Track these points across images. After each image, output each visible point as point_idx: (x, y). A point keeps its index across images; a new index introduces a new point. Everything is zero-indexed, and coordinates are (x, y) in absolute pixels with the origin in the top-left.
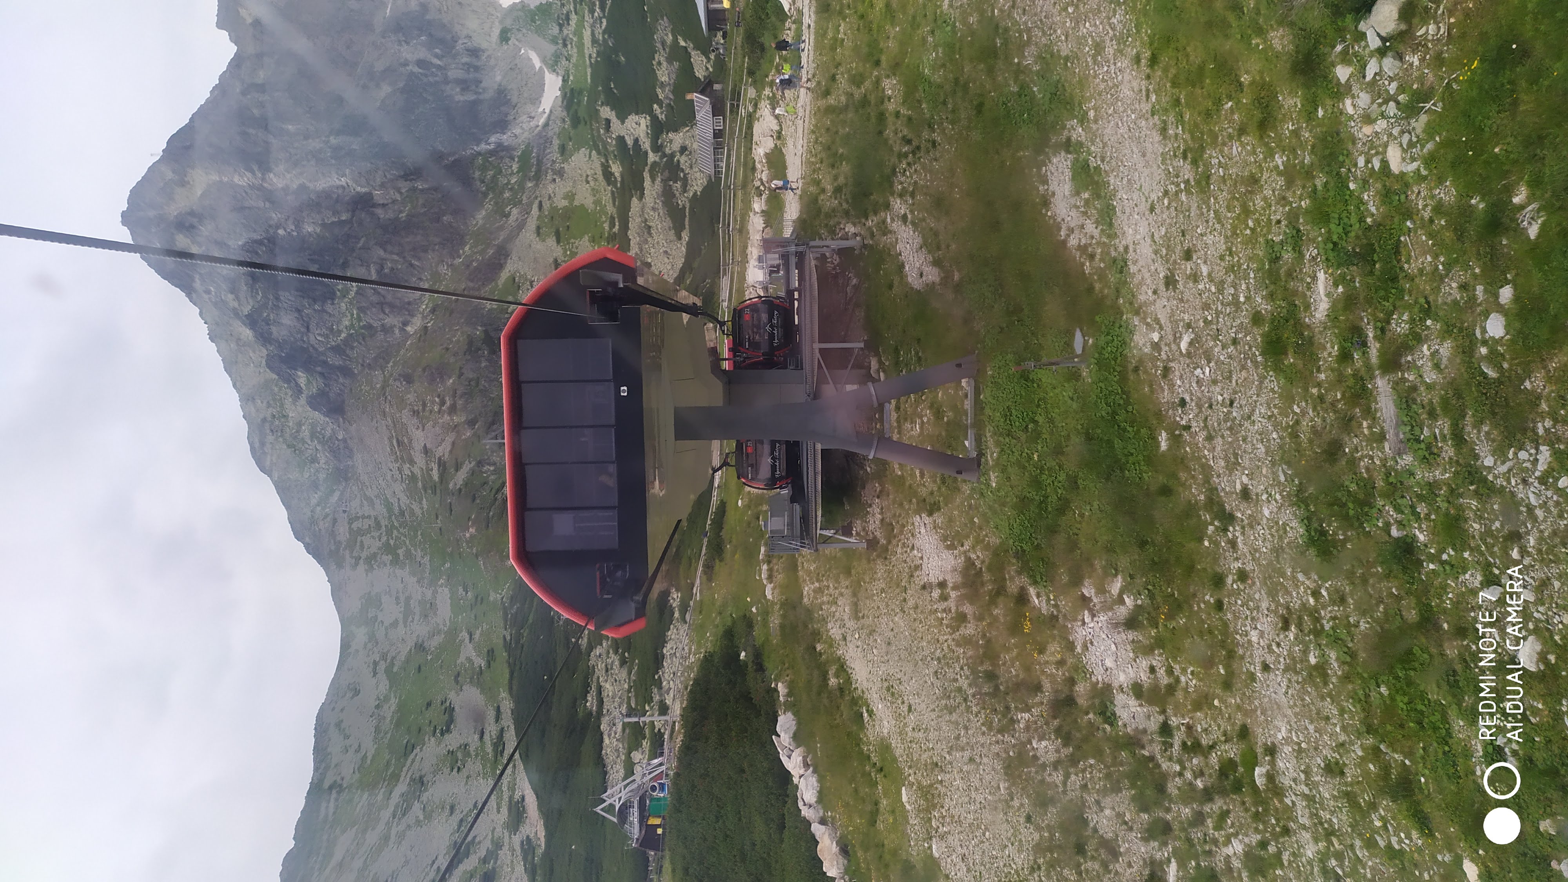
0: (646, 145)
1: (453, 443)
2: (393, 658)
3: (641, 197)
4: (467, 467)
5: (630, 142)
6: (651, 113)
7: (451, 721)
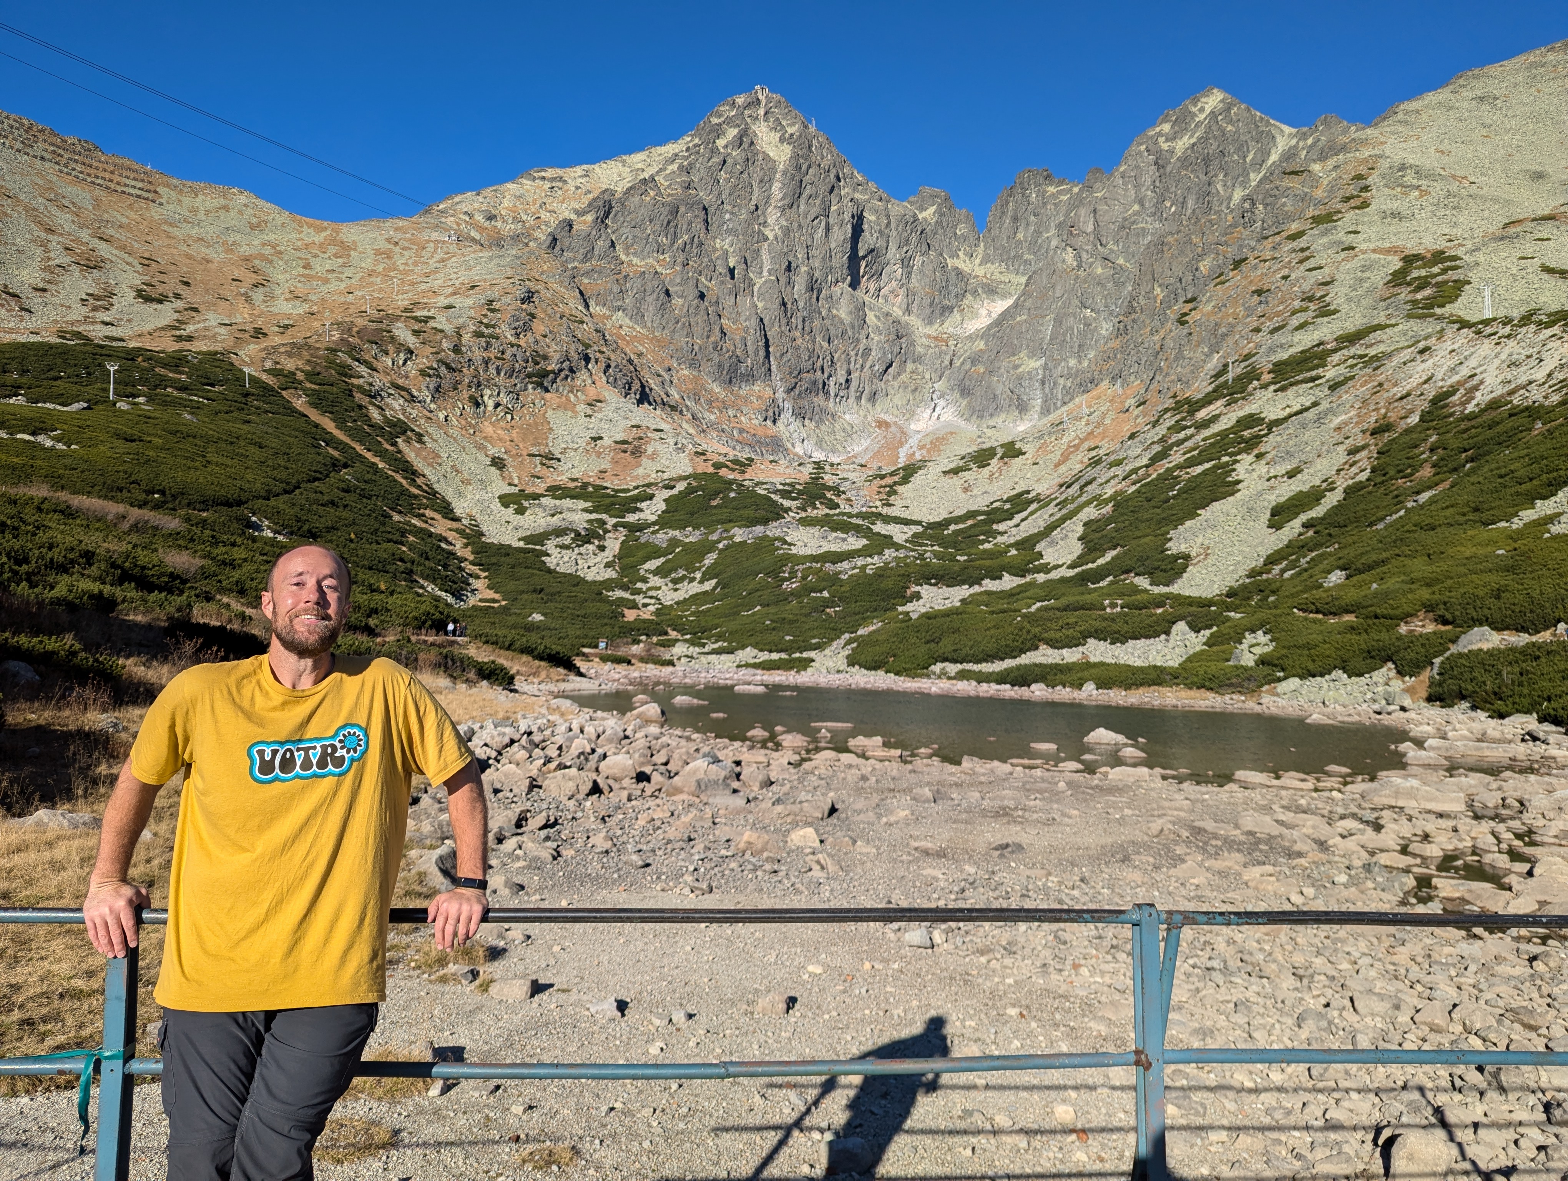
0: (631, 518)
1: (442, 331)
2: (271, 262)
3: (586, 510)
4: (412, 341)
5: (643, 505)
6: (654, 524)
7: (148, 299)
